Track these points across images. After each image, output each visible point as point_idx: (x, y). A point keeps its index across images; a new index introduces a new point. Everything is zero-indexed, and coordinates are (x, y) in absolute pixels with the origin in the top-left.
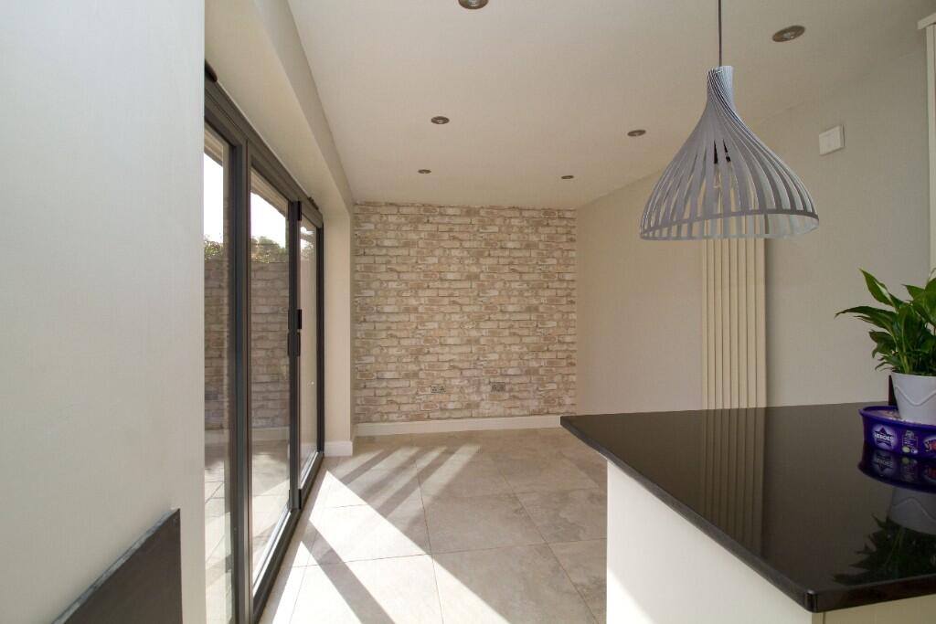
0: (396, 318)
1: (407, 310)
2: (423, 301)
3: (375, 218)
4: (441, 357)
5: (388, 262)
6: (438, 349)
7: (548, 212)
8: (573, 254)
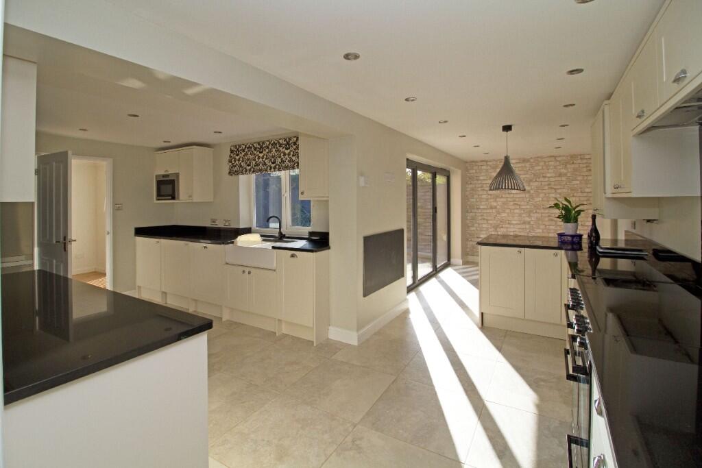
0: (485, 211)
1: (491, 208)
2: (499, 203)
3: (476, 168)
4: (509, 230)
5: (482, 187)
6: (507, 226)
7: (573, 157)
8: (589, 178)
